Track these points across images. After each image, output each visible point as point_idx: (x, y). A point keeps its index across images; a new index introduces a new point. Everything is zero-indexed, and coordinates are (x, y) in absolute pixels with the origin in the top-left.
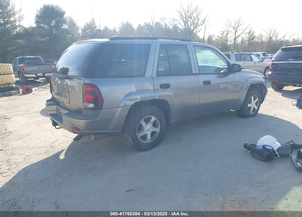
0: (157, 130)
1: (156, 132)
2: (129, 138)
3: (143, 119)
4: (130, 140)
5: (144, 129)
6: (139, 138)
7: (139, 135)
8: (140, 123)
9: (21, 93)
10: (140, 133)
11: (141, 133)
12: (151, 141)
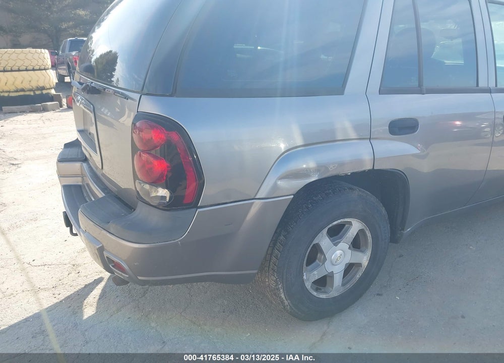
0: (364, 259)
1: (359, 265)
2: (278, 289)
3: (325, 231)
4: (283, 296)
5: (325, 259)
6: (308, 285)
7: (310, 276)
8: (315, 242)
9: (65, 106)
10: (313, 270)
11: (315, 272)
12: (342, 290)
